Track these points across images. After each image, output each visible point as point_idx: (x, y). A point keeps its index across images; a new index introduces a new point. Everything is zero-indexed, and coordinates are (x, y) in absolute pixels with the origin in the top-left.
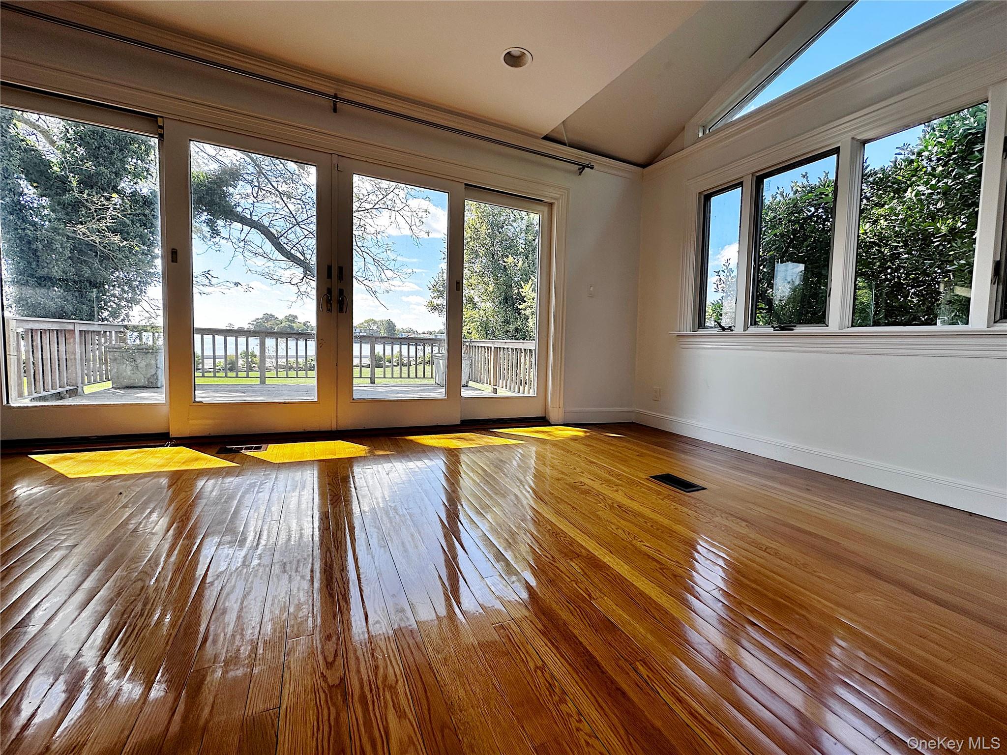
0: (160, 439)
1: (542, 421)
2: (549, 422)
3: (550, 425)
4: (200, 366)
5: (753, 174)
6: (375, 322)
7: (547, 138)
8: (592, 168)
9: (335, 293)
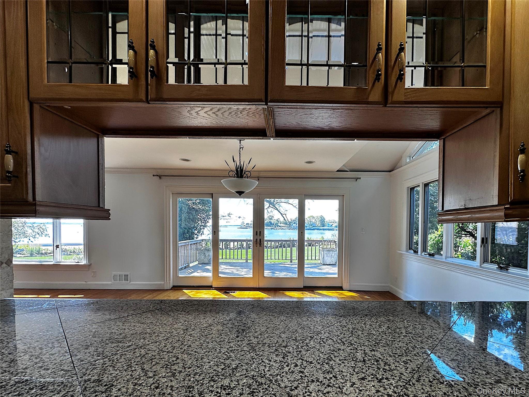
0: (209, 287)
1: (341, 288)
2: (342, 288)
3: (343, 290)
4: (229, 247)
5: (422, 183)
6: (314, 218)
7: (338, 171)
8: (360, 178)
9: (258, 240)
